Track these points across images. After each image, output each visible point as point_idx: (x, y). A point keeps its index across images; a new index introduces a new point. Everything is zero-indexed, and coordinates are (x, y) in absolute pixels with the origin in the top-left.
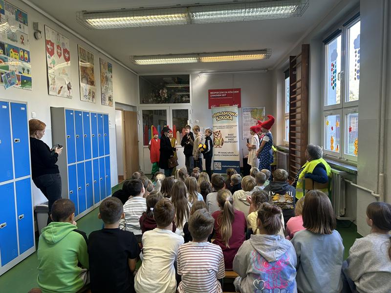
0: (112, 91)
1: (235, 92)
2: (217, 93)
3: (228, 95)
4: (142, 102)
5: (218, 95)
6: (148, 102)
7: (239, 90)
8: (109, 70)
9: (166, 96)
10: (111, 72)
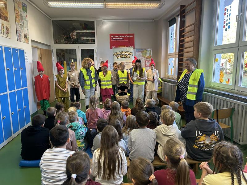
0: (28, 30)
1: (130, 36)
2: (117, 36)
3: (125, 39)
4: (56, 42)
5: (117, 39)
6: (60, 43)
7: (133, 35)
8: (23, 10)
9: (75, 38)
10: (26, 12)
